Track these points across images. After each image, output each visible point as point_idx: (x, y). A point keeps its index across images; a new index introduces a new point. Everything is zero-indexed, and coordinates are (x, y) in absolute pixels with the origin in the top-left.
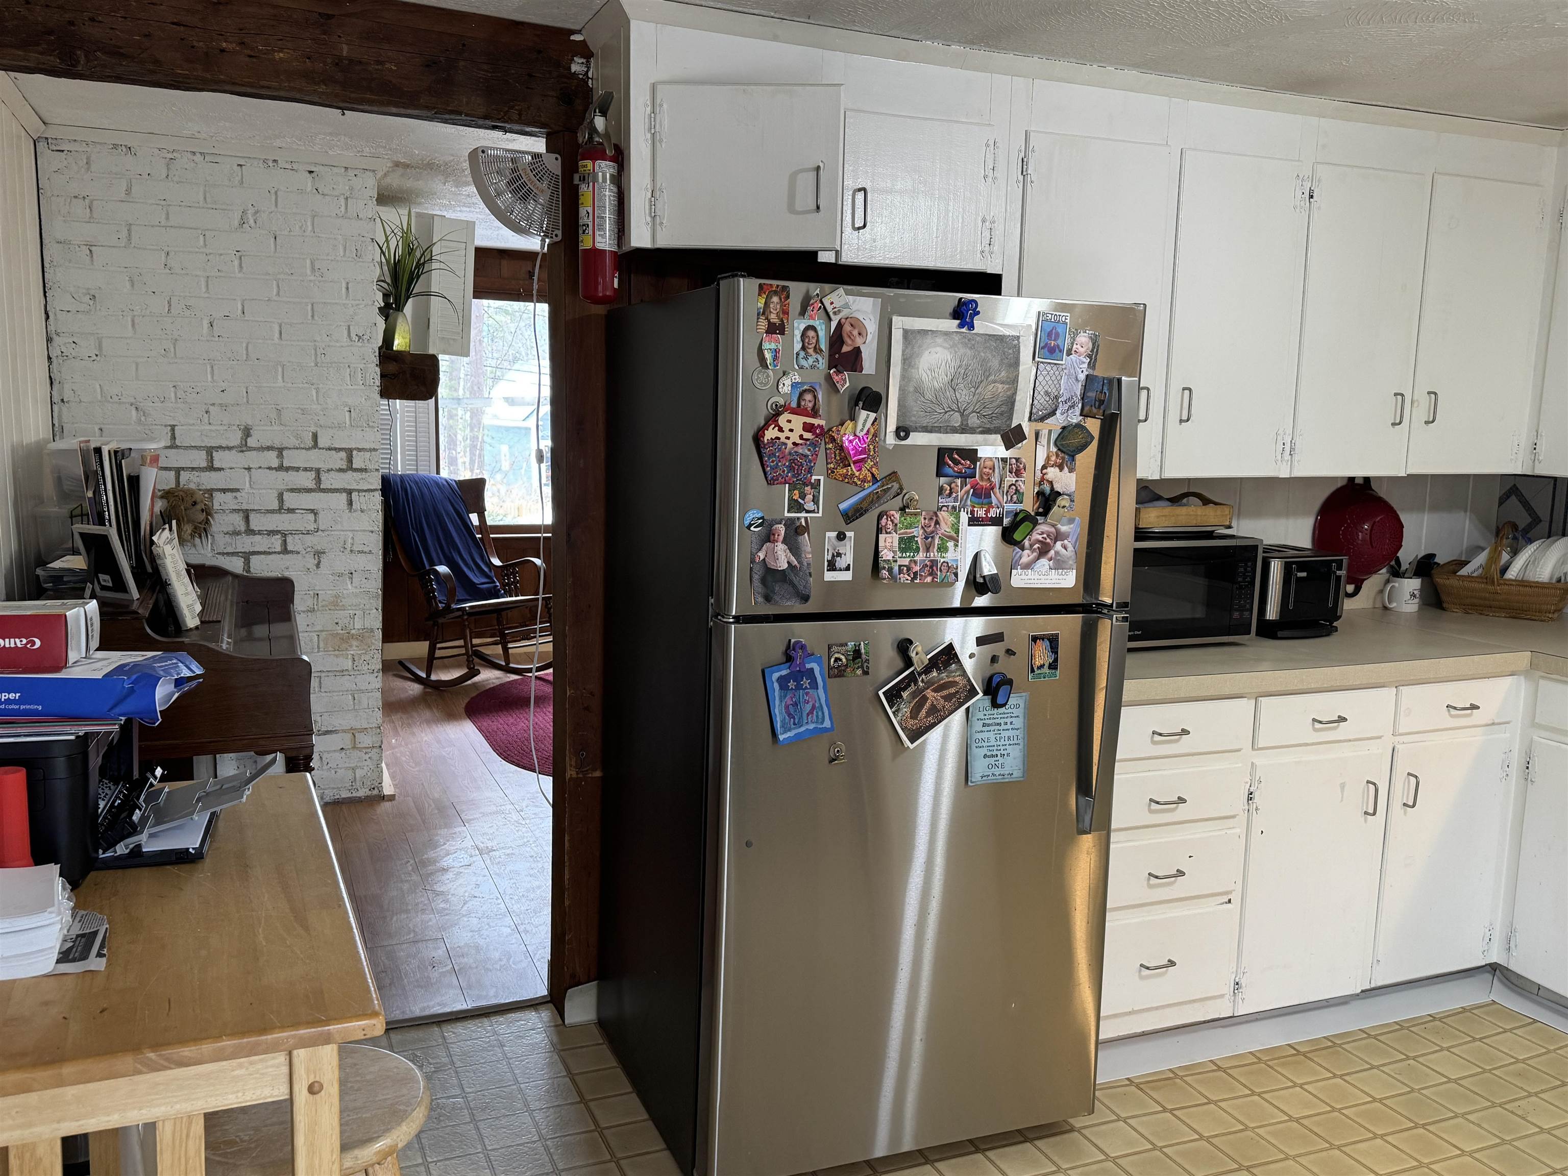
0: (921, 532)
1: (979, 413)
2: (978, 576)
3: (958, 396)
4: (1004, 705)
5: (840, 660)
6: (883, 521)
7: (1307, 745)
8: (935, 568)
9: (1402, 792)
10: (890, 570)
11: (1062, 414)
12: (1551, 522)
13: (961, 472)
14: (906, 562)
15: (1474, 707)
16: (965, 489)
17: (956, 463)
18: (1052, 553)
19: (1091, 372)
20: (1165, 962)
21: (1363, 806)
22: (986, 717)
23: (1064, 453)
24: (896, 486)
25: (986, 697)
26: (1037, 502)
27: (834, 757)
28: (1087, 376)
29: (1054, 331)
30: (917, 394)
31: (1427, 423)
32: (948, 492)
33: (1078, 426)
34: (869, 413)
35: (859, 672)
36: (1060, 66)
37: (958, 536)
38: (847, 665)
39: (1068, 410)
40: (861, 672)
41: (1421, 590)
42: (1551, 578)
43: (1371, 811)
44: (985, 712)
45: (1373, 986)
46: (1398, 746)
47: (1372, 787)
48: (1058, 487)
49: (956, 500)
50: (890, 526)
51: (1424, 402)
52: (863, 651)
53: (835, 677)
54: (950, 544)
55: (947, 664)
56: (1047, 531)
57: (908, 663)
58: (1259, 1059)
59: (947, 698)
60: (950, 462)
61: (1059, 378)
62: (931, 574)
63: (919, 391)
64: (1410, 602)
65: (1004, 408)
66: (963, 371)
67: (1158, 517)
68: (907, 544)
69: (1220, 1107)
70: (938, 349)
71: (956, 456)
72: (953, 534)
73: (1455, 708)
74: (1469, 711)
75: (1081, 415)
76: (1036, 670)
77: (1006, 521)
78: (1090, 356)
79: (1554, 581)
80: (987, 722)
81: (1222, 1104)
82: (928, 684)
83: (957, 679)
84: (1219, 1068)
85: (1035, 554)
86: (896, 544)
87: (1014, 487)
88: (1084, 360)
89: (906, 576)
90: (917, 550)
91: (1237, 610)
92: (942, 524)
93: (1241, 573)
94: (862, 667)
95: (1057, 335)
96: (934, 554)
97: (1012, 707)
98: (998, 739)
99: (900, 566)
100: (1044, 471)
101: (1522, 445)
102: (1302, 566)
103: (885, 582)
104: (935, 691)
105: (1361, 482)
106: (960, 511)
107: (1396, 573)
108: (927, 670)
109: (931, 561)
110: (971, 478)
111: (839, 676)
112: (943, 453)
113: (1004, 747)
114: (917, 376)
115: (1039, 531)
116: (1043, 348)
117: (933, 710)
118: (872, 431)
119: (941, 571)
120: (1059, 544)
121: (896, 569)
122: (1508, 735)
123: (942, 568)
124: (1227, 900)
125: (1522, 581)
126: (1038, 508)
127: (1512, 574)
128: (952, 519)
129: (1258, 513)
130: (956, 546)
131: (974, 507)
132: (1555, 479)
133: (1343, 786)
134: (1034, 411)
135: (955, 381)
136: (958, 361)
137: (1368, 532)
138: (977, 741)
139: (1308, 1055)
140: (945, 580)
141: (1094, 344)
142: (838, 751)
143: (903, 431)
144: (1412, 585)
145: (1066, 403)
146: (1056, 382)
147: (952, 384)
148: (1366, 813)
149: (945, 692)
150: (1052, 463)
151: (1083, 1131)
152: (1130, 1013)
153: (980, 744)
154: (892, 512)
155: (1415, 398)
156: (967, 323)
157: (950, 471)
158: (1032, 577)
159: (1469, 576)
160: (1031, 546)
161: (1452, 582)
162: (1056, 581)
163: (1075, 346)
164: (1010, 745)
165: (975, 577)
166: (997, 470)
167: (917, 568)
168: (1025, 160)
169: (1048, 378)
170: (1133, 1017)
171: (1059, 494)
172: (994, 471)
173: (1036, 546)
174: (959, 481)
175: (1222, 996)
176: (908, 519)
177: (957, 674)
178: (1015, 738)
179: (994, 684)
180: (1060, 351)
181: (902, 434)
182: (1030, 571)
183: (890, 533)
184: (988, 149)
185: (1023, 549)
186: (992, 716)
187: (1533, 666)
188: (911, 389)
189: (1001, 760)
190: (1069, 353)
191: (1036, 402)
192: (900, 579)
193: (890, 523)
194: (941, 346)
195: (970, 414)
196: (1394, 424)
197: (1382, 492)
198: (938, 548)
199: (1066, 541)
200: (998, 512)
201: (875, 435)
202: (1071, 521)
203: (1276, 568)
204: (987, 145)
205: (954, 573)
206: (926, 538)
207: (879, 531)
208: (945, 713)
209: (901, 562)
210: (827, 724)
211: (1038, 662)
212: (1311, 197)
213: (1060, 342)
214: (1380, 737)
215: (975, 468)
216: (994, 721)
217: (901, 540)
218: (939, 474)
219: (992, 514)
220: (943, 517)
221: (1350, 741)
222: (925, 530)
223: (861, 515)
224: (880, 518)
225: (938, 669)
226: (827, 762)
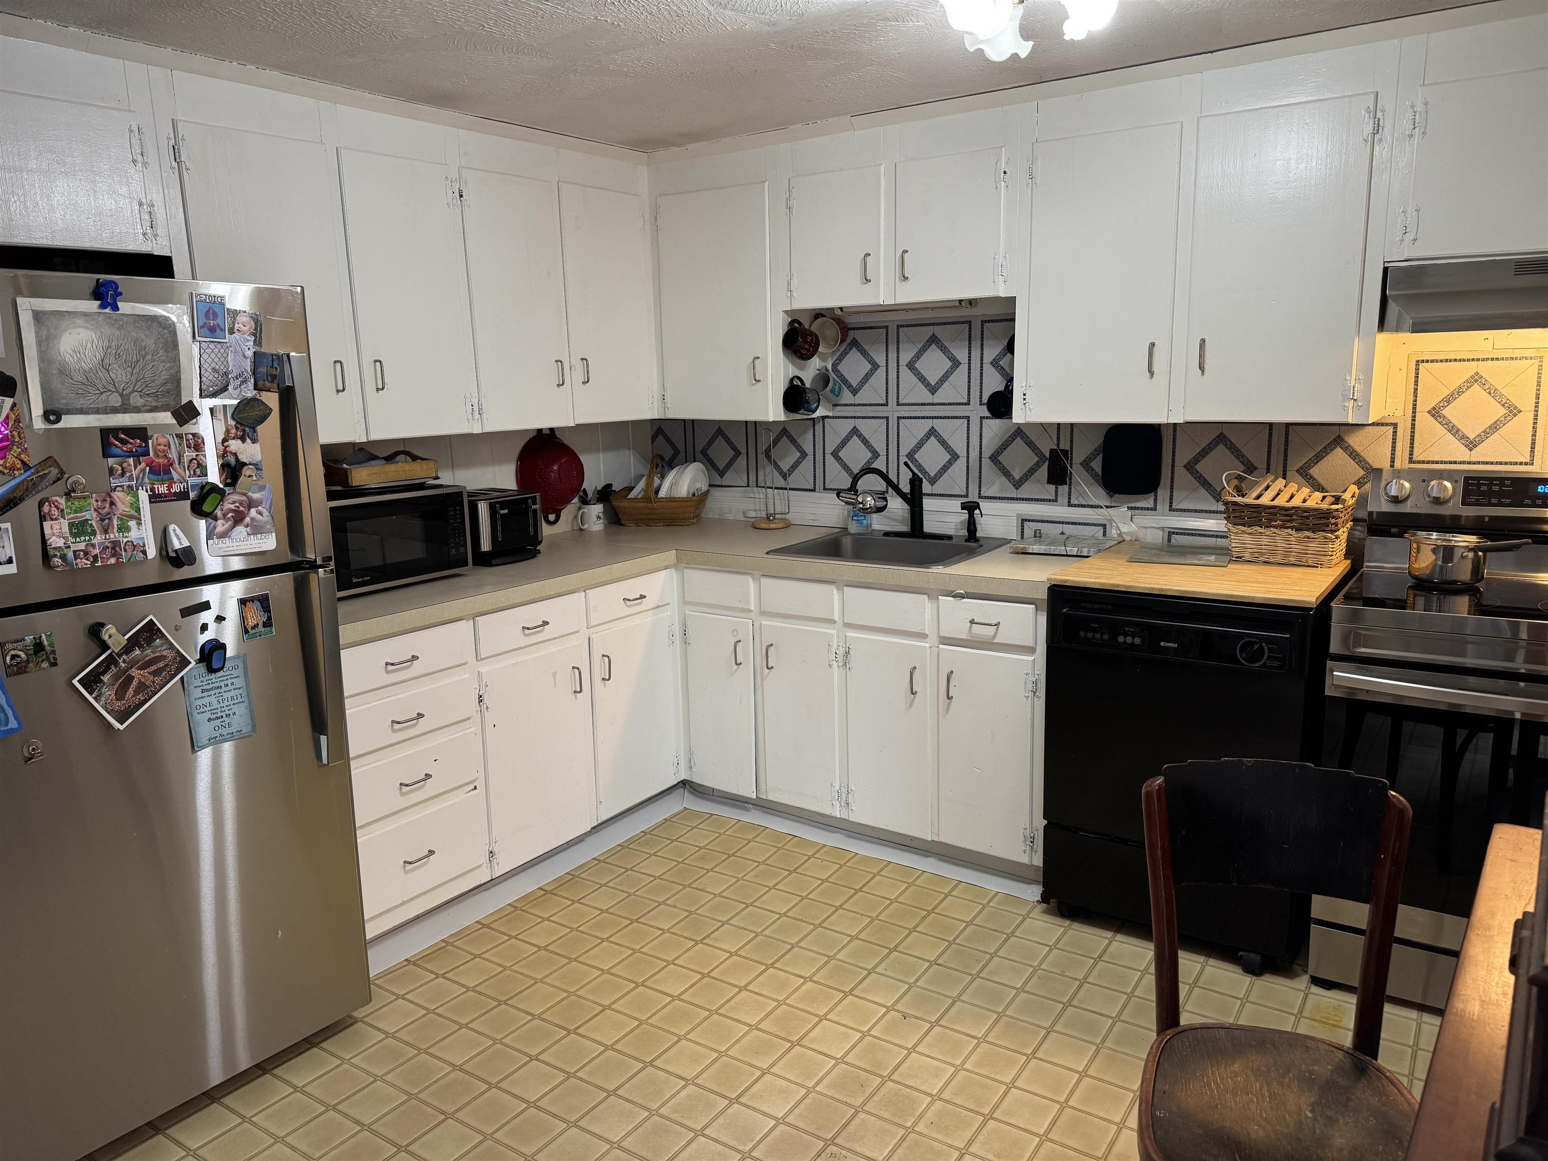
0: (95, 515)
1: (141, 392)
2: (170, 550)
3: (113, 376)
4: (222, 668)
5: (18, 656)
6: (46, 508)
7: (521, 648)
8: (117, 549)
9: (599, 671)
10: (63, 557)
11: (235, 389)
12: (686, 452)
13: (131, 451)
14: (82, 546)
15: (643, 597)
16: (139, 467)
17: (124, 442)
18: (248, 520)
19: (257, 349)
20: (426, 853)
21: (572, 686)
22: (204, 684)
23: (244, 425)
24: (54, 471)
25: (201, 664)
26: (222, 474)
27: (30, 756)
28: (255, 353)
29: (211, 311)
30: (64, 376)
31: (584, 383)
32: (120, 472)
33: (254, 399)
34: (3, 398)
35: (45, 665)
36: (198, 59)
37: (140, 514)
38: (28, 661)
39: (240, 385)
40: (47, 664)
41: (604, 512)
42: (688, 494)
43: (578, 690)
44: (202, 679)
45: (599, 822)
46: (591, 636)
47: (576, 671)
48: (243, 458)
49: (131, 479)
50: (55, 512)
51: (579, 366)
52: (46, 643)
53: (15, 674)
54: (132, 524)
55: (150, 641)
56: (239, 500)
57: (105, 647)
58: (516, 907)
59: (156, 673)
60: (117, 443)
61: (225, 355)
62: (115, 554)
63: (64, 372)
64: (597, 522)
65: (168, 386)
66: (114, 351)
67: (369, 475)
68: (79, 529)
69: (484, 959)
70: (81, 330)
71: (123, 436)
72: (133, 512)
73: (629, 600)
74: (640, 601)
75: (255, 389)
76: (250, 630)
77: (192, 495)
78: (254, 335)
79: (690, 495)
80: (205, 687)
81: (485, 956)
82: (131, 664)
83: (164, 653)
84: (484, 926)
85: (230, 523)
86: (66, 529)
87: (196, 462)
88: (249, 338)
89: (84, 560)
90: (94, 533)
91: (453, 547)
92: (119, 504)
93: (452, 515)
94: (48, 659)
95: (215, 315)
96: (114, 535)
97: (231, 669)
98: (221, 701)
99: (75, 552)
100: (226, 444)
101: (656, 397)
102: (503, 505)
103: (59, 569)
104: (140, 668)
105: (548, 432)
106: (138, 489)
107: (585, 501)
108: (128, 649)
109: (112, 542)
110: (145, 456)
111: (20, 674)
112: (106, 433)
113: (229, 708)
114: (59, 358)
115: (230, 501)
116: (202, 327)
117: (142, 687)
118: (13, 416)
119: (125, 550)
120: (253, 512)
121: (70, 555)
122: (669, 613)
123: (127, 547)
124: (473, 787)
125: (670, 498)
126: (226, 479)
127: (663, 493)
128: (129, 498)
129: (468, 464)
130: (139, 524)
131: (154, 484)
132: (684, 421)
133: (554, 675)
134: (204, 387)
135: (107, 361)
136: (106, 341)
137: (557, 472)
138: (198, 708)
139: (554, 892)
140: (133, 559)
141: (256, 323)
142: (33, 749)
143: (52, 414)
144: (597, 509)
145: (237, 379)
146: (222, 359)
147: (104, 365)
148: (575, 692)
149: (153, 668)
150: (233, 435)
151: (366, 1019)
152: (401, 905)
153: (202, 710)
154: (55, 498)
155: (572, 364)
156: (110, 304)
157: (118, 451)
158: (231, 544)
159: (635, 499)
160: (224, 515)
161: (625, 504)
162: (256, 546)
163: (236, 325)
164: (234, 704)
165: (167, 552)
166: (173, 447)
167: (97, 551)
168: (176, 147)
169: (213, 356)
170: (404, 907)
171: (245, 464)
172: (169, 447)
173: (230, 515)
174: (131, 461)
175: (480, 866)
176: (77, 503)
177: (164, 648)
178: (239, 697)
179: (207, 651)
180: (222, 330)
181: (52, 418)
182: (227, 539)
183: (56, 519)
184: (132, 134)
185: (216, 519)
186: (210, 682)
187: (679, 560)
188: (55, 372)
189: (227, 720)
190: (232, 332)
191: (204, 379)
192: (77, 564)
193: (55, 509)
194: (83, 327)
195: (131, 393)
196: (559, 385)
197: (567, 440)
198: (118, 528)
199: (260, 508)
200: (182, 487)
201: (17, 421)
202: (262, 488)
203: (483, 509)
204: (131, 131)
205: (141, 551)
206: (102, 520)
207: (42, 518)
208: (155, 688)
209: (74, 547)
210: (13, 724)
211: (251, 623)
212: (461, 196)
213: (219, 321)
214: (578, 632)
215: (147, 446)
216: (213, 685)
217: (71, 526)
218: (106, 455)
219: (176, 488)
220: (118, 498)
221: (555, 638)
222: (98, 512)
223: (16, 504)
224: (41, 505)
225: (141, 647)
226: (23, 762)
